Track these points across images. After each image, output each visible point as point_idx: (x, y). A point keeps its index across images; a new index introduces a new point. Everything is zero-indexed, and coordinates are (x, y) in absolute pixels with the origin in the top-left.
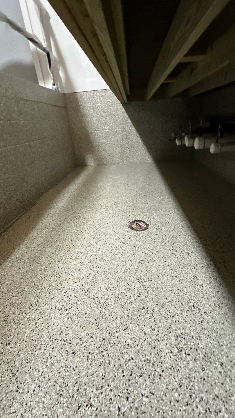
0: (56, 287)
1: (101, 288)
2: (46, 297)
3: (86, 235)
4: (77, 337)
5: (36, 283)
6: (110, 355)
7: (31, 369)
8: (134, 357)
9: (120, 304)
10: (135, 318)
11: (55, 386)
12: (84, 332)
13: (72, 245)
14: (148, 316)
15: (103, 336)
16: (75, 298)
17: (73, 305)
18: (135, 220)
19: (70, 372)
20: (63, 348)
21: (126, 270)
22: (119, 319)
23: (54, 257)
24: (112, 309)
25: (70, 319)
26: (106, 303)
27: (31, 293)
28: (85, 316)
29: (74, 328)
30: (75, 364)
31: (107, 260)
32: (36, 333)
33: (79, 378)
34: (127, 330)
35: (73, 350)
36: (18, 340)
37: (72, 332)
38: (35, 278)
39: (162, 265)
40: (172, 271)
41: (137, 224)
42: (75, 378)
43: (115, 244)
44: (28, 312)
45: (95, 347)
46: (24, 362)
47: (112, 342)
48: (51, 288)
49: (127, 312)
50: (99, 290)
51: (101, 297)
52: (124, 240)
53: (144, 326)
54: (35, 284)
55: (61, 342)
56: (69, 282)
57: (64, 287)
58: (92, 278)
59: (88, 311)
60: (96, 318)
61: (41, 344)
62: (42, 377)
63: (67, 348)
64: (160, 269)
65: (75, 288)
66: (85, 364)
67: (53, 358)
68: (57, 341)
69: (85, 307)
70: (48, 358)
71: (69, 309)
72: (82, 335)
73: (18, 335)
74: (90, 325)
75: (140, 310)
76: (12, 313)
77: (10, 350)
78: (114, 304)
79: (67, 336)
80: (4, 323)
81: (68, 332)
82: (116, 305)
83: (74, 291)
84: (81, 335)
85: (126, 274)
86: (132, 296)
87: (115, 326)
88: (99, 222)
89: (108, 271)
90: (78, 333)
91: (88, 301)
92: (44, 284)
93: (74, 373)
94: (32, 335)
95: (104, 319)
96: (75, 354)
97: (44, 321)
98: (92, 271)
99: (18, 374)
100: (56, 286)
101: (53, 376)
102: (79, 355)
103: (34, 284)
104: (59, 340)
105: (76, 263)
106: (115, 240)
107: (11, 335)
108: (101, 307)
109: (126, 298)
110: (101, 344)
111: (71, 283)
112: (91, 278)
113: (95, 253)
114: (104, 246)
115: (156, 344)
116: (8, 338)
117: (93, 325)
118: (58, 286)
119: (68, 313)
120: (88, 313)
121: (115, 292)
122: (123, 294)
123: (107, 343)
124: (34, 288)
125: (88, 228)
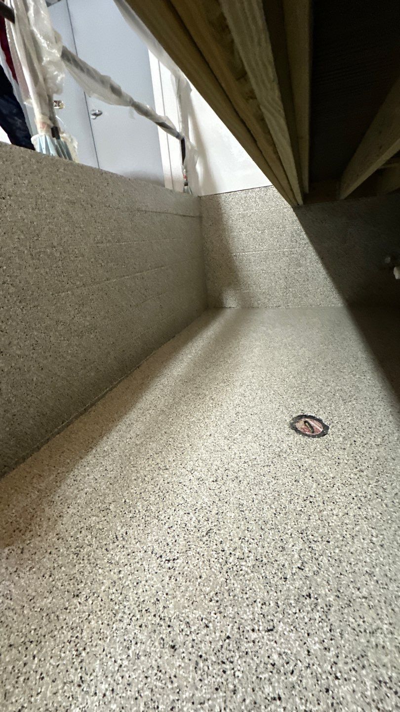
0: (156, 515)
1: (231, 534)
2: (139, 528)
3: (212, 429)
4: (182, 619)
5: (127, 500)
6: (236, 675)
7: (104, 652)
8: (283, 696)
9: (263, 575)
10: (290, 612)
11: (138, 701)
12: (195, 611)
13: (189, 445)
14: (317, 616)
15: (227, 631)
16: (184, 542)
17: (181, 554)
18: (302, 414)
19: (164, 682)
20: (157, 632)
21: (278, 509)
22: (260, 605)
23: (158, 461)
24: (247, 582)
25: (173, 580)
26: (238, 567)
27: (117, 515)
28: (199, 580)
29: (179, 599)
30: (174, 670)
31: (245, 482)
32: (118, 589)
33: (178, 700)
34: (272, 632)
35: (172, 641)
36: (91, 594)
37: (174, 606)
38: (127, 492)
39: (351, 514)
40: (374, 532)
41: (305, 422)
42: (172, 697)
43: (263, 454)
44: (111, 548)
45: (212, 649)
46: (95, 635)
47: (243, 648)
48: (148, 514)
49: (275, 594)
50: (228, 537)
51: (228, 552)
52: (279, 449)
53: (308, 634)
54: (125, 501)
55: (154, 619)
56: (177, 509)
57: (168, 517)
58: (217, 512)
59: (204, 574)
60: (217, 590)
61: (124, 613)
62: (119, 674)
63: (163, 634)
64: (347, 521)
65: (186, 523)
66: (191, 676)
67: (139, 644)
68: (148, 614)
69: (201, 563)
70: (131, 642)
71: (174, 560)
72: (190, 616)
73: (91, 584)
74: (207, 602)
75: (302, 599)
76: (87, 542)
77: (77, 607)
78: (252, 572)
79: (166, 610)
80: (75, 557)
81: (168, 602)
82: (256, 574)
83: (184, 529)
84: (188, 617)
85: (279, 518)
86: (286, 565)
87: (251, 616)
88: (237, 409)
89: (245, 503)
90: (184, 611)
91: (206, 553)
92: (138, 504)
93: (170, 686)
94: (111, 591)
95: (231, 597)
96: (175, 650)
97: (133, 572)
98: (218, 499)
99: (84, 654)
100: (157, 512)
101: (136, 680)
102: (183, 655)
103: (123, 501)
104: (153, 614)
105: (192, 478)
106: (262, 446)
107: (82, 582)
108: (227, 572)
109: (276, 566)
110: (222, 646)
111: (181, 513)
112: (214, 512)
113: (226, 466)
114: (241, 455)
115: (332, 684)
116: (78, 585)
117: (211, 603)
118: (160, 513)
119: (171, 567)
120: (204, 576)
121: (256, 549)
122: (271, 556)
123: (233, 647)
124: (123, 508)
125: (218, 418)
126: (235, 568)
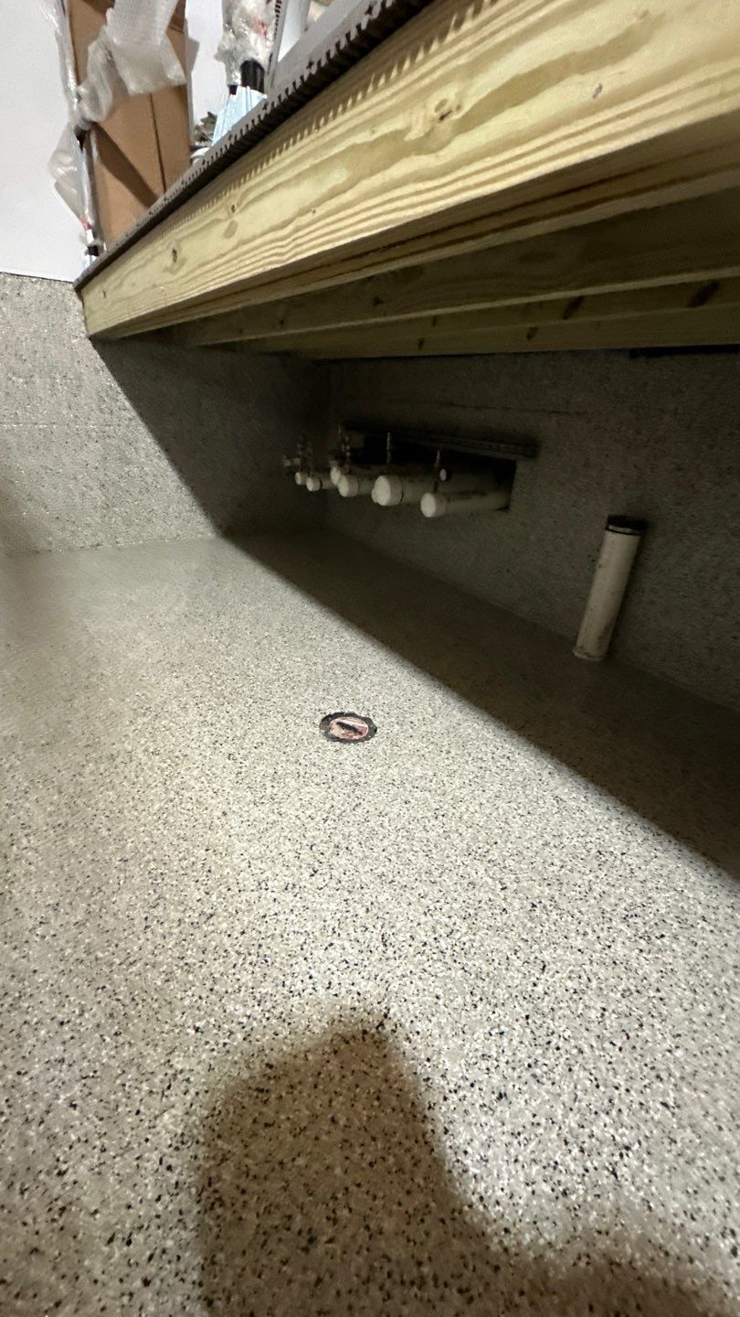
1: (411, 918)
4: (474, 1060)
10: (538, 935)
11: (537, 1192)
12: (475, 1036)
14: (554, 916)
15: (520, 1013)
17: (386, 1000)
19: (533, 1137)
20: (469, 1109)
21: (424, 848)
22: (514, 957)
24: (482, 949)
25: (414, 1038)
26: (458, 944)
28: (441, 1002)
29: (446, 1047)
30: (527, 1112)
34: (547, 967)
35: (493, 1093)
37: (450, 1059)
47: (546, 1010)
49: (513, 933)
50: (411, 925)
51: (431, 940)
52: (348, 777)
53: (566, 937)
55: (449, 1102)
58: (364, 909)
59: (437, 989)
60: (468, 989)
63: (476, 1101)
66: (544, 1094)
69: (420, 983)
71: (386, 1016)
72: (477, 1047)
74: (473, 1013)
75: (533, 914)
78: (474, 934)
79: (448, 1077)
81: (440, 1066)
82: (480, 933)
84: (476, 1050)
86: (492, 897)
87: (520, 975)
90: (466, 1051)
91: (411, 967)
93: (542, 1130)
95: (487, 979)
96: (505, 1095)
97: (352, 1096)
101: (512, 1181)
102: (516, 1089)
104: (441, 1101)
108: (455, 961)
109: (485, 907)
110: (532, 1032)
117: (479, 1008)
119: (394, 1028)
120: (440, 992)
121: (452, 908)
122: (471, 902)
123: (539, 1019)
126: (457, 948)
